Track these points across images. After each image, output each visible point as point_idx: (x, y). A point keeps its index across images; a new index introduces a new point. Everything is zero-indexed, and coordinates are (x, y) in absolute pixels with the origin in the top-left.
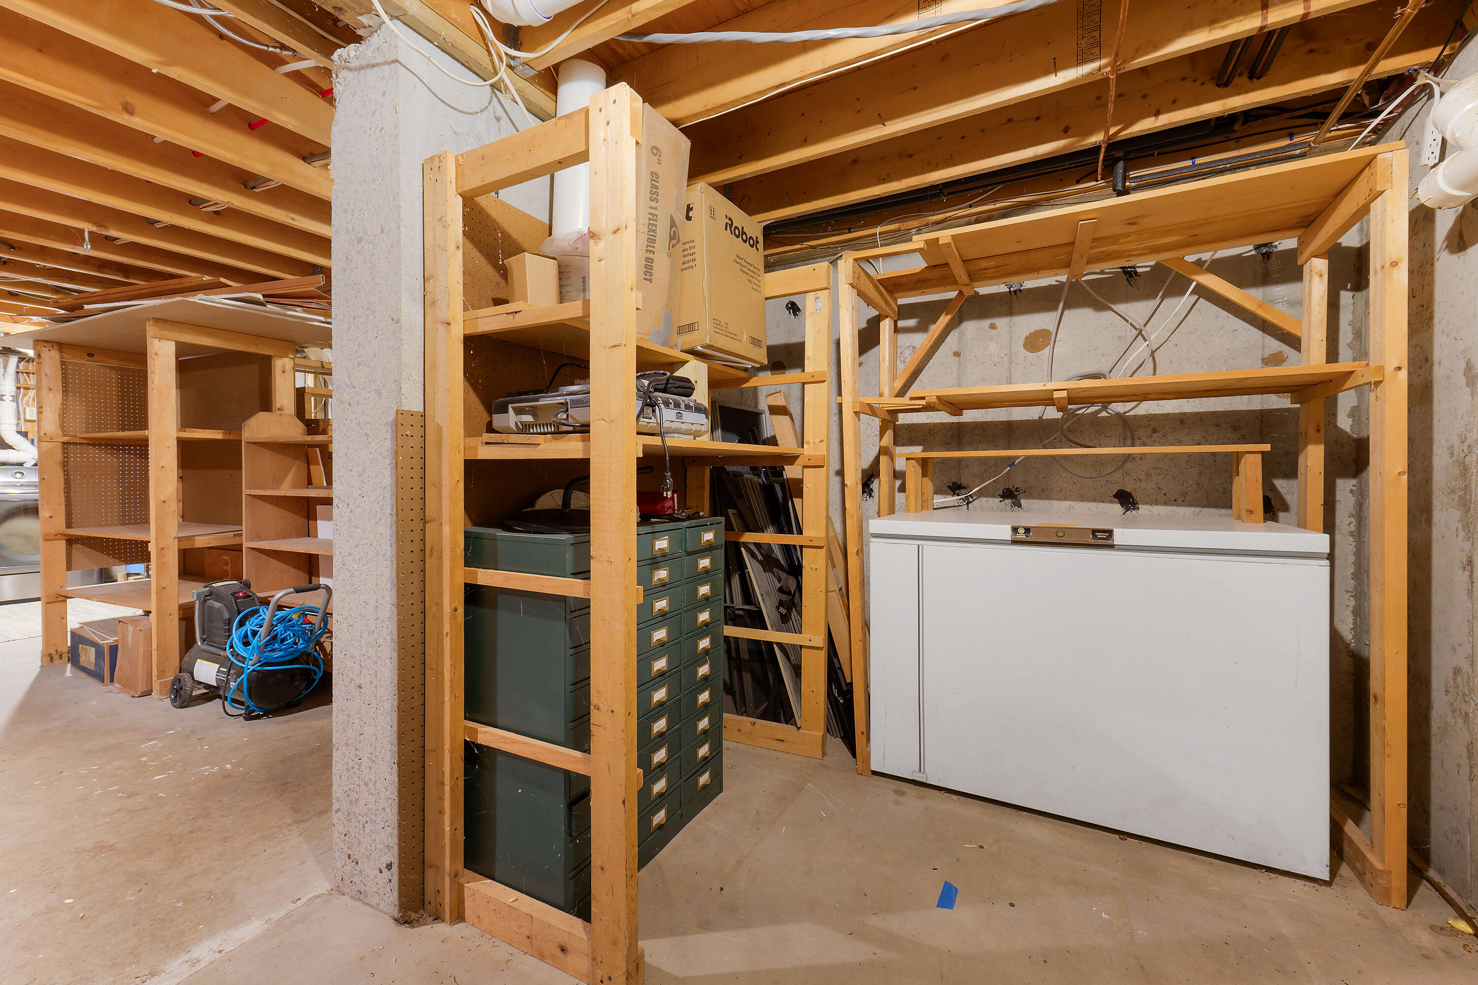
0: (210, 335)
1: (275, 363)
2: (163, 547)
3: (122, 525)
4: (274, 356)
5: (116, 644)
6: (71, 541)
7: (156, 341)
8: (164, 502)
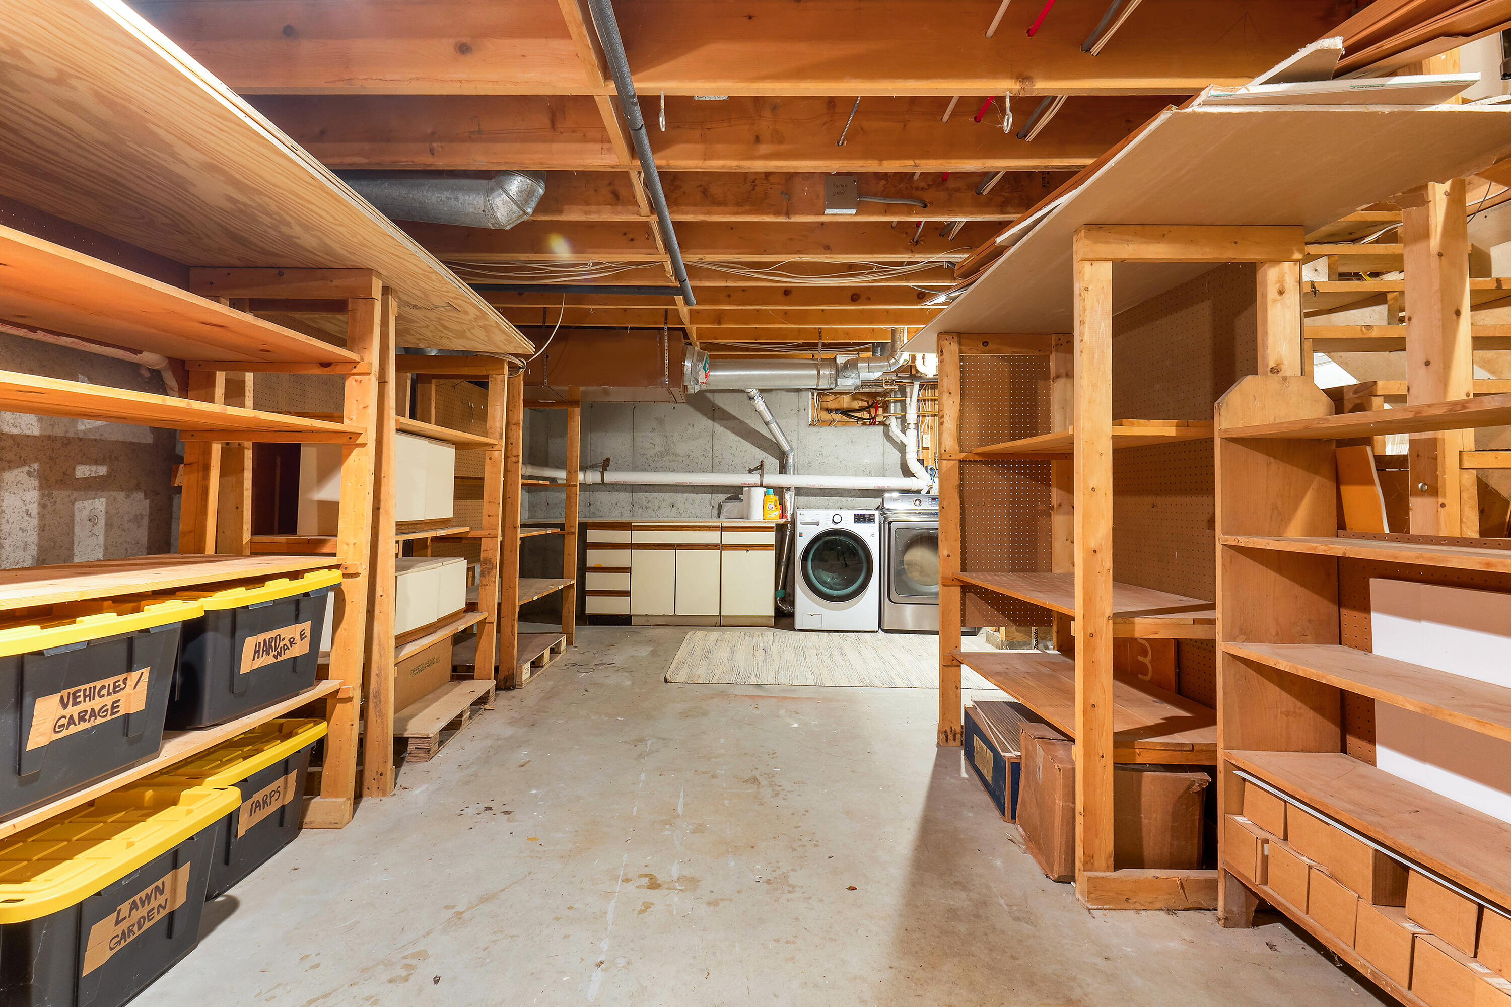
0: (1162, 237)
1: (1266, 275)
2: (1093, 632)
3: (1013, 571)
4: (1263, 263)
5: (1018, 761)
6: (966, 588)
7: (1087, 265)
8: (1095, 551)
